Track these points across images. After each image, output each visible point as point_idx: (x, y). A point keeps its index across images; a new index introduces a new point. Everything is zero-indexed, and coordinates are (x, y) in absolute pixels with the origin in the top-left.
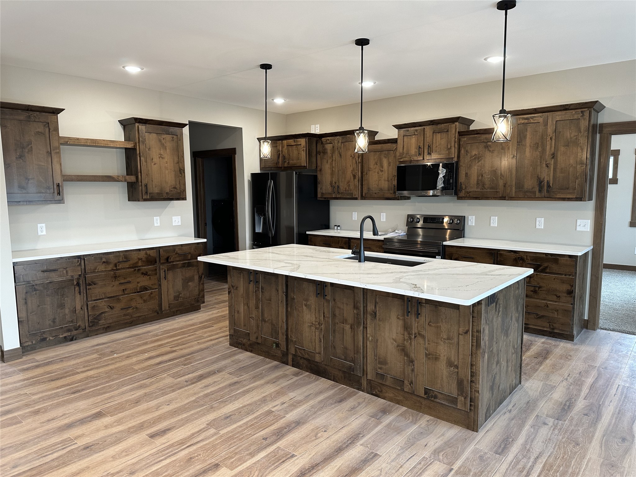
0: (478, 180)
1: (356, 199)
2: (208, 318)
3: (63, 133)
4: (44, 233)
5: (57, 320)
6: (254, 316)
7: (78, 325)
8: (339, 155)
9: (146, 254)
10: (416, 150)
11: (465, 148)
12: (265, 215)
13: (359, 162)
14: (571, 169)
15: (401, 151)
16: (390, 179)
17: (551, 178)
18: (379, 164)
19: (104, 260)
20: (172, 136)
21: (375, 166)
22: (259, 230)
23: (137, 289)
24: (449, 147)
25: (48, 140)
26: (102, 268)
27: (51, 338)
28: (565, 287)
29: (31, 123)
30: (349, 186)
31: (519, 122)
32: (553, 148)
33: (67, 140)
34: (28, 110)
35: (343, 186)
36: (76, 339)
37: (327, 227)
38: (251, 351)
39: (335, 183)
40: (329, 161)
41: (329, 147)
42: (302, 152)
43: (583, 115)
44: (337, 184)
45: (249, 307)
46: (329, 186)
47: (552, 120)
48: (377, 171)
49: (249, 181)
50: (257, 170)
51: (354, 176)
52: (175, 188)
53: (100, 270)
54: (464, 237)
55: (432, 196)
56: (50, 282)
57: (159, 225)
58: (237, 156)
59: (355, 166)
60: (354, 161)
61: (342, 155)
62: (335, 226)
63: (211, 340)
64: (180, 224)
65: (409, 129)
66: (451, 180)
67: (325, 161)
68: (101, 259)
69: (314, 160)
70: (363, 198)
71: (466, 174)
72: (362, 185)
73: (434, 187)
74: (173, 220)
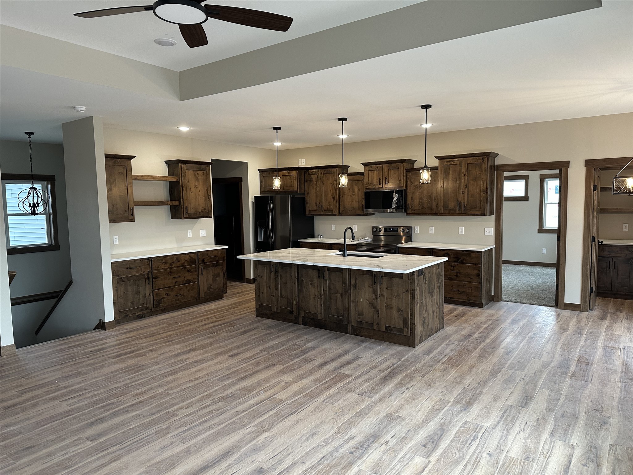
0: (419, 202)
1: (335, 215)
2: (231, 303)
3: (135, 172)
4: (117, 243)
5: (135, 303)
6: (274, 295)
7: (147, 306)
8: (322, 183)
9: (190, 257)
10: (377, 181)
11: (410, 180)
12: (266, 228)
13: (337, 188)
14: (477, 195)
15: (367, 181)
16: (359, 201)
17: (466, 201)
18: (351, 190)
19: (164, 261)
20: (203, 171)
21: (349, 191)
22: (261, 239)
23: (184, 282)
24: (400, 179)
25: (126, 178)
26: (162, 266)
27: (131, 315)
28: (475, 272)
29: (116, 166)
30: (330, 205)
31: (445, 164)
32: (466, 182)
33: (135, 177)
34: (114, 158)
35: (325, 206)
36: (144, 317)
37: (313, 236)
38: (272, 319)
39: (319, 203)
40: (315, 187)
41: (314, 177)
42: (294, 180)
43: (483, 161)
44: (321, 204)
45: (270, 289)
46: (315, 206)
47: (465, 164)
48: (350, 195)
49: (252, 202)
50: (258, 194)
51: (334, 199)
52: (205, 209)
53: (161, 268)
54: (412, 241)
55: (389, 213)
56: (131, 276)
57: (191, 236)
58: (243, 184)
59: (334, 191)
60: (333, 187)
61: (324, 183)
62: (319, 235)
63: (242, 314)
64: (205, 235)
65: (372, 166)
66: (402, 202)
67: (311, 187)
68: (162, 260)
69: (303, 186)
70: (340, 214)
71: (412, 197)
72: (339, 205)
73: (390, 207)
74: (201, 233)
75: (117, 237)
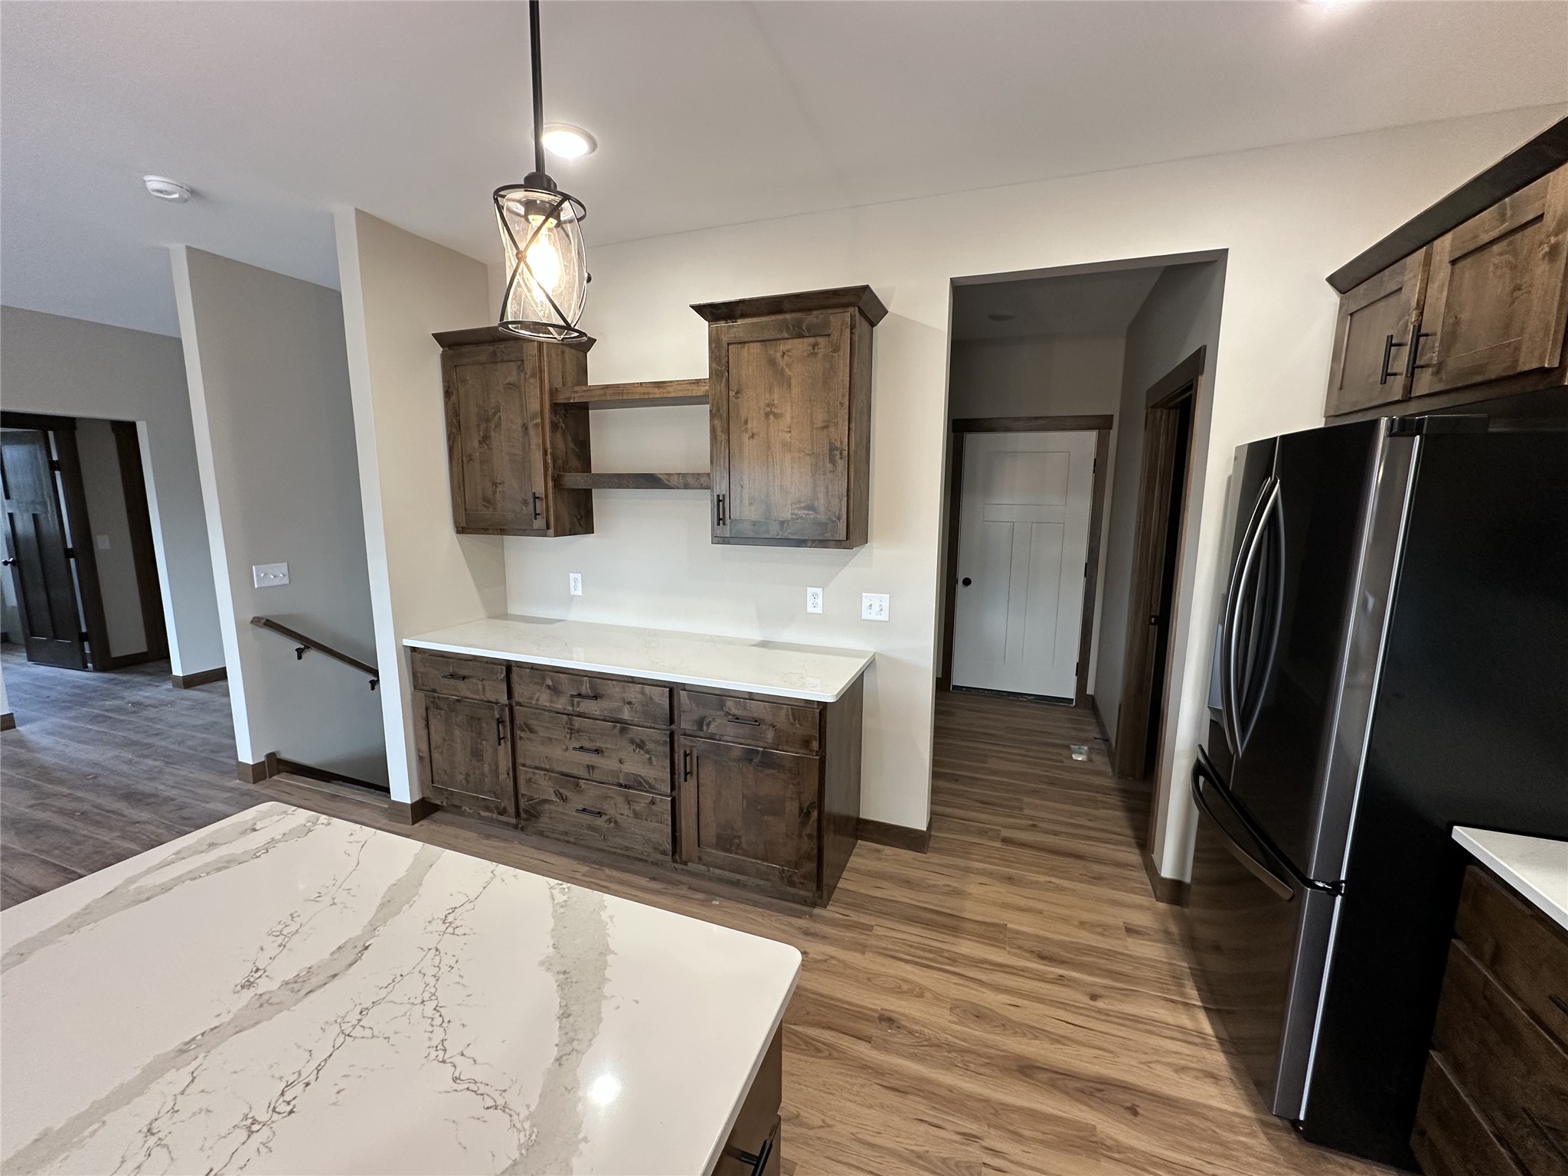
7: (503, 805)
9: (643, 693)
20: (812, 340)
23: (618, 778)
25: (524, 399)
26: (544, 698)
52: (811, 508)
53: (539, 703)
56: (458, 700)
57: (819, 610)
58: (1203, 381)
74: (865, 604)
75: (579, 576)
